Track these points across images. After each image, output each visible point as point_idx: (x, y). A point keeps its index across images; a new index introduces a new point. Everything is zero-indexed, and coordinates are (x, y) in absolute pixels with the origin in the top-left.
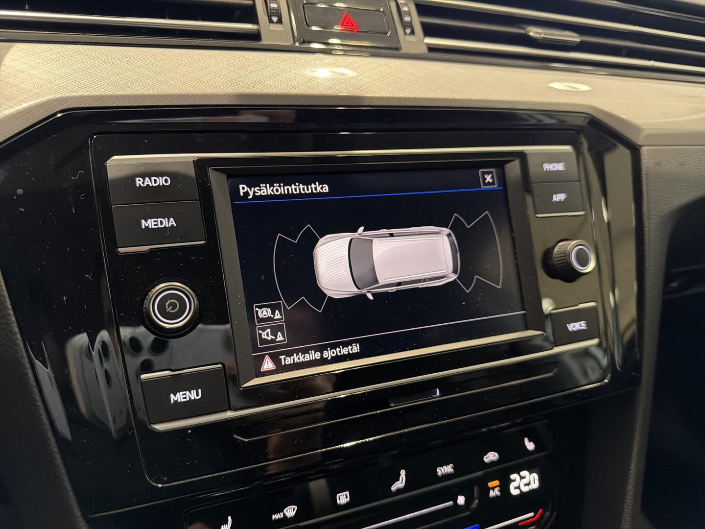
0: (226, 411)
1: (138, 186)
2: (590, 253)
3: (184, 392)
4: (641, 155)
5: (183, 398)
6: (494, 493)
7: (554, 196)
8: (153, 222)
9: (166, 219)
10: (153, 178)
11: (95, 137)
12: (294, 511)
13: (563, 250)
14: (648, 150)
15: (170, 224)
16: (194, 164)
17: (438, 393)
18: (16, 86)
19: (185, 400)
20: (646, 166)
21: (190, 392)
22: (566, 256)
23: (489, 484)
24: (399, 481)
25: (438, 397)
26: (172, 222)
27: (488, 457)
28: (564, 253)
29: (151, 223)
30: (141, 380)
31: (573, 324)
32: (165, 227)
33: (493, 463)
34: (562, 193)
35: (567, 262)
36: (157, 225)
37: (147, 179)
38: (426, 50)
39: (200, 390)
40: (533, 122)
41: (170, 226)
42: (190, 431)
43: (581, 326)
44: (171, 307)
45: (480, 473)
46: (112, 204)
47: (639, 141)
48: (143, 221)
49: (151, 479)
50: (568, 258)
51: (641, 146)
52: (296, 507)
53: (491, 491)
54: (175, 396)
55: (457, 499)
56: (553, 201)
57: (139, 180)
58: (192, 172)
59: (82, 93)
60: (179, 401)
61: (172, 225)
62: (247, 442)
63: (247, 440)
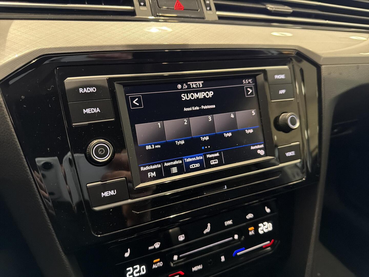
0: (128, 199)
1: (80, 92)
2: (297, 119)
3: (108, 192)
4: (321, 70)
5: (108, 194)
6: (252, 233)
7: (280, 91)
8: (89, 110)
9: (95, 109)
10: (88, 88)
11: (58, 68)
12: (159, 245)
13: (284, 117)
14: (325, 67)
15: (97, 111)
16: (107, 81)
17: (226, 188)
18: (17, 43)
19: (109, 195)
20: (323, 75)
21: (111, 192)
22: (285, 121)
23: (249, 229)
24: (207, 228)
25: (226, 189)
26: (98, 110)
27: (248, 216)
28: (284, 119)
29: (88, 111)
30: (87, 187)
31: (289, 153)
32: (95, 112)
33: (251, 219)
34: (284, 89)
35: (286, 124)
36: (91, 111)
37: (85, 89)
38: (217, 19)
39: (115, 190)
40: (270, 54)
41: (97, 112)
42: (111, 210)
43: (292, 153)
44: (101, 152)
45: (244, 224)
46: (68, 102)
47: (320, 62)
48: (84, 110)
49: (94, 233)
50: (286, 122)
51: (321, 65)
52: (160, 243)
53: (250, 232)
54: (104, 193)
55: (234, 236)
56: (279, 93)
57: (81, 90)
58: (106, 85)
59: (51, 46)
60: (106, 196)
61: (98, 112)
62: (139, 213)
63: (138, 213)
